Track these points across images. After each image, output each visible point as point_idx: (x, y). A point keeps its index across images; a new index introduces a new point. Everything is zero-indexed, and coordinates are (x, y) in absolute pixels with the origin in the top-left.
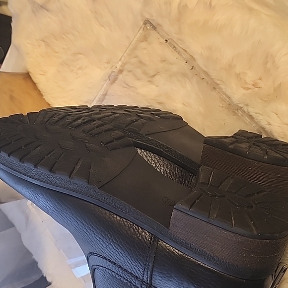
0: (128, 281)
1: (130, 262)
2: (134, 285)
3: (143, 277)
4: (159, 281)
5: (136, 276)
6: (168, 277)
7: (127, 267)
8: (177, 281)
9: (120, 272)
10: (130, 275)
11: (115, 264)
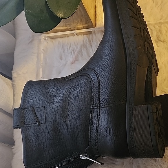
0: (94, 96)
1: (106, 94)
2: (94, 100)
3: (102, 103)
4: (105, 112)
5: (100, 100)
6: (110, 115)
7: (102, 94)
8: (110, 120)
9: (96, 91)
10: (98, 96)
11: (99, 86)
